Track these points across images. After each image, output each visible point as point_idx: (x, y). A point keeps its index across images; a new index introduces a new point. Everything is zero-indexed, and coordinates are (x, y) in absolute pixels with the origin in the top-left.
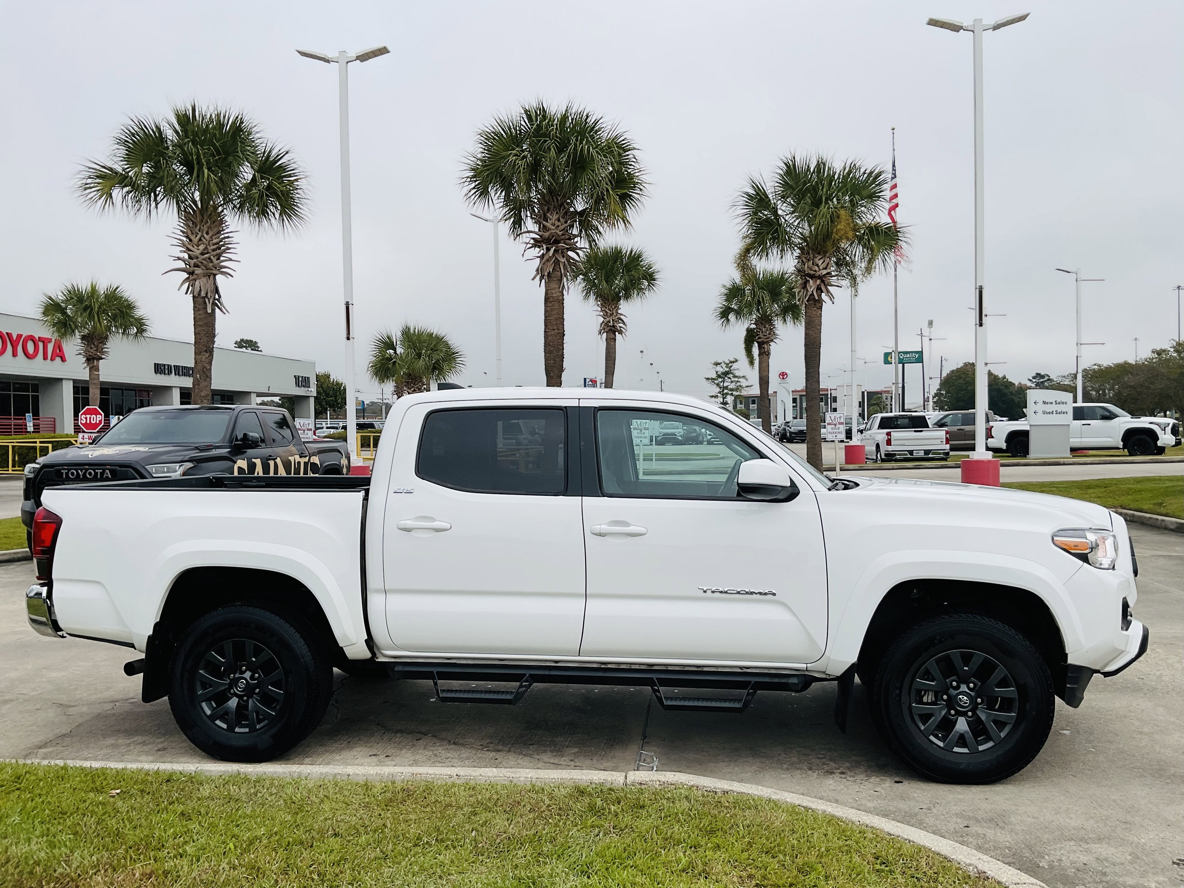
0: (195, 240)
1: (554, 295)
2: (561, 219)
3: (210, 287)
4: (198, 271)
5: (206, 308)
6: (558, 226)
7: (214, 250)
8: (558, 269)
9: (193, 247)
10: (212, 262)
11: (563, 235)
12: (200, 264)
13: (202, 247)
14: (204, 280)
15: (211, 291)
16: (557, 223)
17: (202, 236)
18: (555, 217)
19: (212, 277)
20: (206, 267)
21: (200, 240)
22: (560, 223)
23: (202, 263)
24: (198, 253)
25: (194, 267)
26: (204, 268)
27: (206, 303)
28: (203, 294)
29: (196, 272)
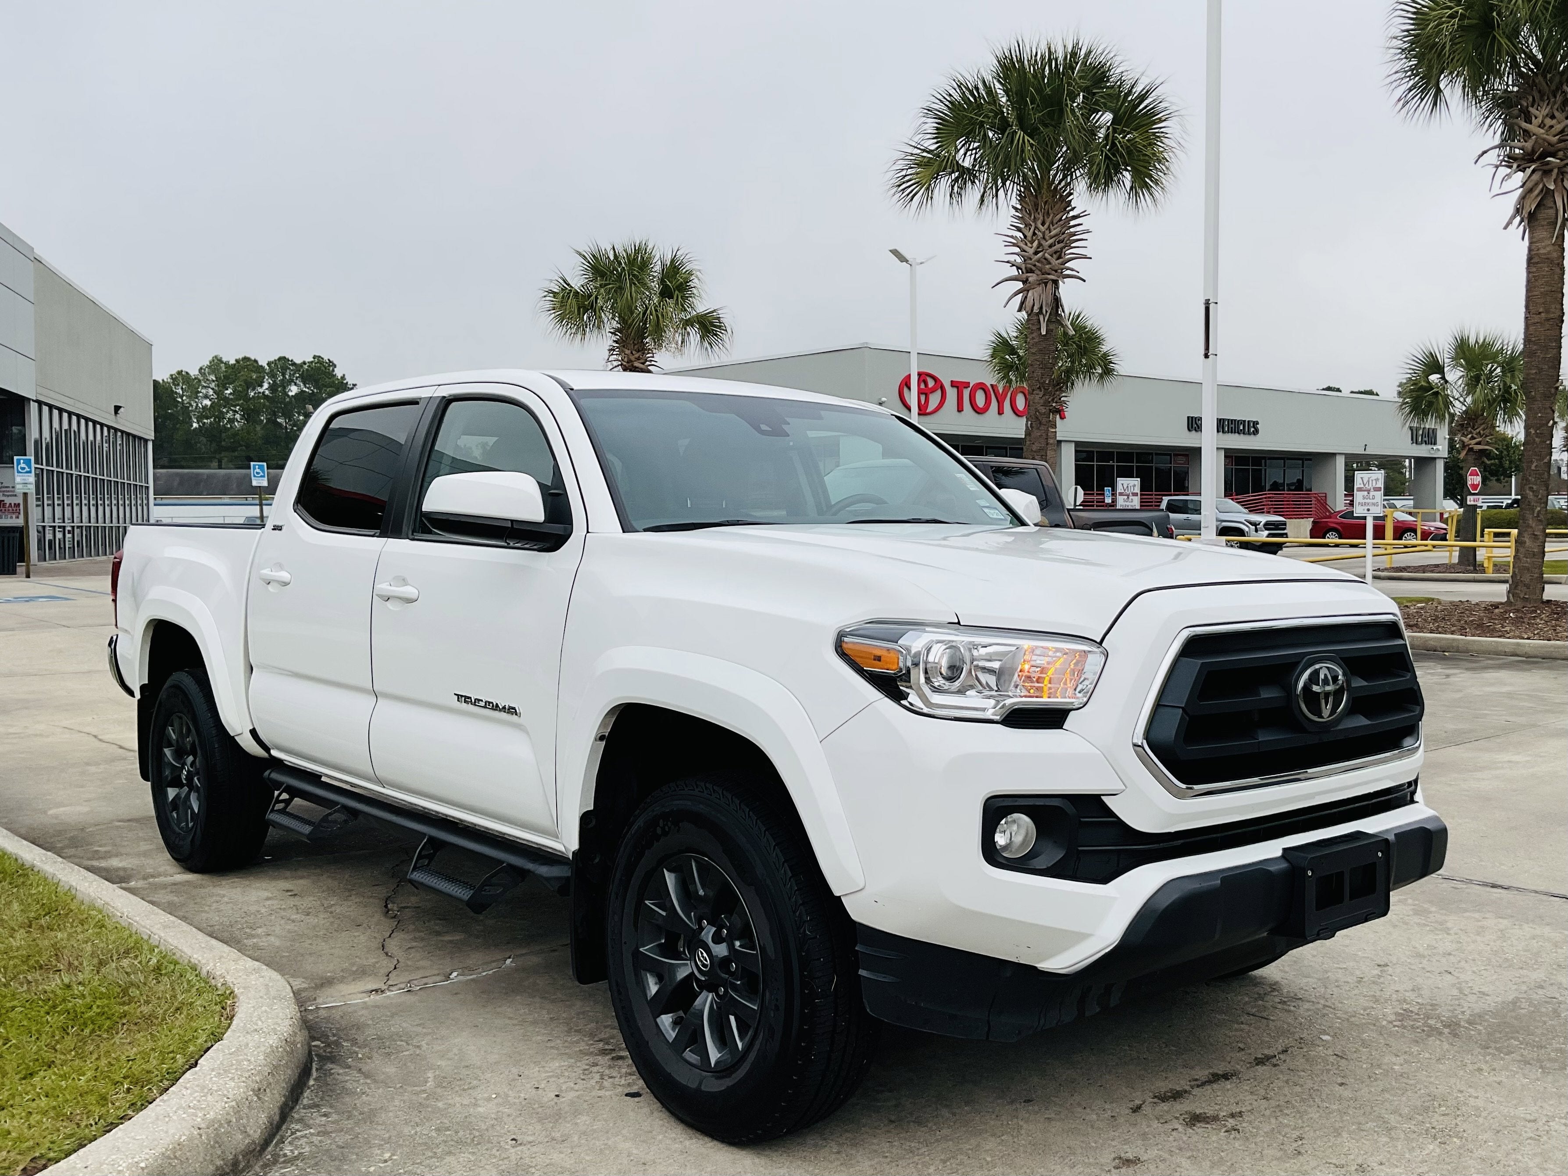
0: (1029, 234)
1: (1542, 251)
2: (1557, 114)
3: (1047, 298)
4: (1032, 278)
5: (1040, 329)
6: (1551, 127)
7: (1050, 246)
8: (1552, 204)
9: (1026, 244)
10: (1050, 263)
11: (1560, 141)
12: (1034, 268)
13: (1035, 244)
14: (1039, 289)
15: (1047, 304)
16: (1549, 122)
17: (1036, 228)
18: (1545, 111)
19: (1050, 285)
20: (1041, 271)
21: (1034, 234)
22: (1554, 122)
23: (1035, 265)
24: (1031, 251)
25: (1027, 272)
26: (1039, 273)
27: (1039, 322)
28: (1036, 310)
29: (1030, 279)
